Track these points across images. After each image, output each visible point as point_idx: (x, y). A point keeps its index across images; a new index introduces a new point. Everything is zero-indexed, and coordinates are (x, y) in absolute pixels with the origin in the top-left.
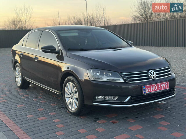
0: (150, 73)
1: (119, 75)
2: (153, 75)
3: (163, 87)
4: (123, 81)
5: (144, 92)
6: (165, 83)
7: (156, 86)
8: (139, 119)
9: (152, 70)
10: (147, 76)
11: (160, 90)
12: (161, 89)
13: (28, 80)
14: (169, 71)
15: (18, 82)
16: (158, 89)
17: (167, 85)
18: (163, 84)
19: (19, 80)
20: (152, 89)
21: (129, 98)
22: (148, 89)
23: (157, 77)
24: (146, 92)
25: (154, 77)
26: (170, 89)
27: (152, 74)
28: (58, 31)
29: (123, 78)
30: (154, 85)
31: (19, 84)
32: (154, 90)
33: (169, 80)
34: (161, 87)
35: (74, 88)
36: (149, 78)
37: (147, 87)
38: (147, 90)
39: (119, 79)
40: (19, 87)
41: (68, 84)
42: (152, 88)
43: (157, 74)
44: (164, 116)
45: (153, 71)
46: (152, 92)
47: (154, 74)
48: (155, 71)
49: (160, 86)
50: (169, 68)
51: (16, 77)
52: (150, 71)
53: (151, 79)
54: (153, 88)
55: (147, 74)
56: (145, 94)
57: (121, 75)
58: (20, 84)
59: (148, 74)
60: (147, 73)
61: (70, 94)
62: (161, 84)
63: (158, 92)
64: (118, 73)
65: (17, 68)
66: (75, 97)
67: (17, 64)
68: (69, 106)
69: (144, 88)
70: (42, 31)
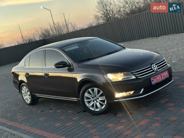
0: (153, 66)
1: (131, 73)
2: (155, 68)
3: (165, 75)
4: (135, 78)
5: (153, 82)
6: (166, 73)
8: (150, 106)
9: (154, 64)
10: (152, 69)
11: (163, 78)
13: (38, 95)
14: (165, 62)
15: (26, 99)
17: (167, 74)
19: (27, 98)
20: (158, 79)
21: (143, 90)
22: (155, 80)
23: (159, 69)
24: (154, 82)
25: (156, 70)
26: (170, 76)
27: (155, 67)
28: (62, 47)
29: (134, 75)
30: (159, 76)
32: (160, 80)
33: (167, 69)
34: (163, 76)
36: (153, 71)
37: (154, 78)
39: (132, 77)
40: (29, 104)
42: (157, 79)
43: (158, 66)
46: (158, 82)
47: (156, 67)
48: (156, 64)
50: (164, 60)
51: (23, 95)
52: (152, 65)
54: (158, 78)
57: (132, 73)
58: (29, 102)
59: (152, 68)
60: (151, 67)
62: (163, 74)
63: (162, 81)
64: (129, 72)
65: (24, 87)
66: (100, 99)
67: (23, 84)
68: (91, 108)
69: (152, 80)
70: (45, 50)
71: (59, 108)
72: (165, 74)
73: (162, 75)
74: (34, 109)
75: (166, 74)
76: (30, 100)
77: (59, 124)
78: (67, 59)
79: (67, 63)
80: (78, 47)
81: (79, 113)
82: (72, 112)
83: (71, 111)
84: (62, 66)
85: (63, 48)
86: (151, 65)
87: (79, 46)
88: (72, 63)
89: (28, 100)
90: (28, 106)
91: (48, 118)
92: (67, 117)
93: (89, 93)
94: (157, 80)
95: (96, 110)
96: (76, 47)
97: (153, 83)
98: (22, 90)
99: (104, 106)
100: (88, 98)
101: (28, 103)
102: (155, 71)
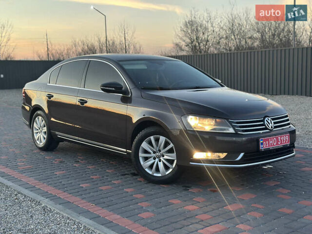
0: (267, 121)
1: (228, 122)
2: (271, 124)
3: (284, 140)
4: (234, 132)
5: (261, 146)
6: (286, 136)
7: (275, 139)
9: (269, 117)
10: (264, 125)
11: (280, 145)
12: (281, 143)
13: (60, 135)
14: (288, 120)
15: (38, 139)
16: (277, 144)
17: (287, 139)
18: (283, 136)
19: (41, 138)
21: (242, 154)
22: (266, 143)
23: (276, 127)
24: (264, 147)
25: (272, 128)
26: (291, 144)
27: (270, 122)
28: (119, 61)
29: (234, 127)
30: (273, 138)
32: (274, 145)
33: (289, 132)
34: (281, 140)
36: (266, 129)
37: (265, 141)
38: (264, 145)
39: (228, 129)
42: (270, 142)
43: (275, 123)
44: (279, 183)
45: (270, 119)
46: (271, 148)
48: (273, 119)
50: (287, 116)
51: (35, 131)
52: (266, 119)
53: (269, 129)
54: (272, 142)
55: (262, 123)
56: (263, 150)
57: (231, 123)
60: (263, 121)
62: (281, 137)
63: (277, 148)
64: (226, 120)
65: (38, 118)
66: (166, 157)
67: (39, 112)
68: (147, 170)
69: (262, 142)
70: (89, 61)
71: (90, 163)
73: (279, 138)
74: (48, 156)
76: (44, 141)
77: (88, 185)
79: (122, 88)
81: (124, 175)
82: (112, 172)
84: (113, 89)
85: (121, 63)
86: (264, 118)
87: (147, 66)
89: (41, 142)
90: (38, 151)
91: (70, 173)
92: (103, 177)
93: (150, 143)
94: (269, 145)
95: (155, 175)
98: (35, 123)
99: (171, 170)
100: (146, 152)
101: (40, 146)
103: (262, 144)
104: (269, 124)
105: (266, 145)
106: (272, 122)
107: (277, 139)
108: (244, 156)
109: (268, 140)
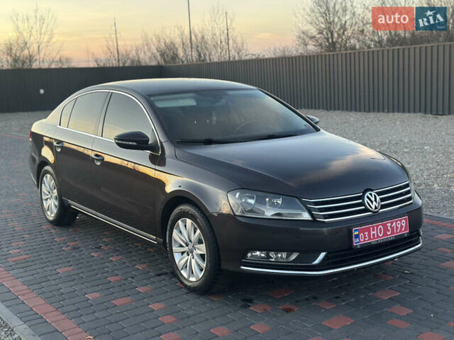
0: (368, 197)
1: (300, 204)
2: (374, 203)
3: (397, 228)
4: (310, 219)
5: (356, 240)
6: (401, 221)
7: (381, 226)
9: (372, 190)
10: (362, 204)
11: (390, 236)
12: (392, 233)
13: (75, 205)
15: (48, 210)
16: (385, 234)
17: (404, 225)
18: (396, 222)
19: (51, 206)
20: (374, 235)
21: (323, 255)
22: (365, 235)
23: (383, 207)
24: (360, 241)
27: (373, 199)
28: (150, 96)
29: (310, 211)
30: (377, 226)
31: (51, 216)
32: (378, 236)
33: (409, 214)
34: (392, 228)
35: (195, 232)
36: (366, 210)
37: (360, 231)
38: (361, 238)
39: (301, 214)
40: (51, 222)
41: (179, 221)
42: (372, 233)
43: (382, 200)
44: (398, 294)
45: (373, 193)
46: (373, 241)
47: (376, 200)
48: (379, 194)
49: (389, 228)
50: (407, 186)
51: (44, 197)
52: (368, 194)
54: (375, 232)
55: (361, 201)
56: (359, 247)
57: (305, 204)
58: (53, 215)
59: (364, 200)
60: (361, 197)
61: (184, 245)
62: (392, 223)
63: (384, 241)
64: (297, 200)
65: (46, 177)
67: (48, 168)
68: (182, 271)
69: (357, 233)
70: (110, 94)
71: (118, 251)
72: (399, 226)
73: (389, 225)
74: (59, 236)
75: (402, 226)
76: (55, 211)
77: (97, 295)
78: (152, 130)
79: (148, 141)
80: (195, 104)
81: (159, 275)
82: (144, 269)
83: (144, 266)
84: (135, 143)
85: (152, 98)
86: (364, 193)
87: (197, 102)
88: (161, 143)
89: (52, 213)
90: (49, 226)
91: (79, 271)
92: (126, 279)
94: (370, 237)
96: (190, 102)
97: (357, 243)
98: (43, 185)
101: (51, 219)
102: (369, 211)
103: (357, 236)
104: (372, 202)
105: (365, 237)
106: (378, 198)
107: (385, 227)
108: (326, 256)
109: (368, 230)
